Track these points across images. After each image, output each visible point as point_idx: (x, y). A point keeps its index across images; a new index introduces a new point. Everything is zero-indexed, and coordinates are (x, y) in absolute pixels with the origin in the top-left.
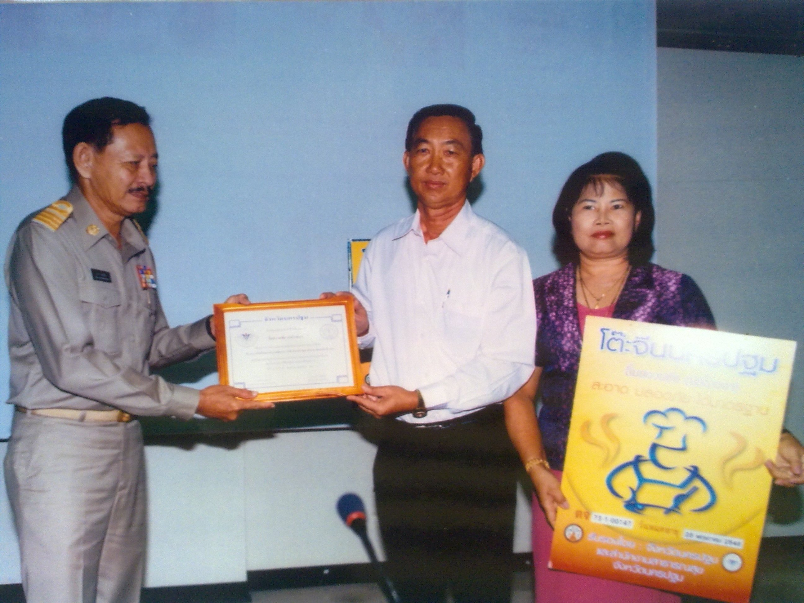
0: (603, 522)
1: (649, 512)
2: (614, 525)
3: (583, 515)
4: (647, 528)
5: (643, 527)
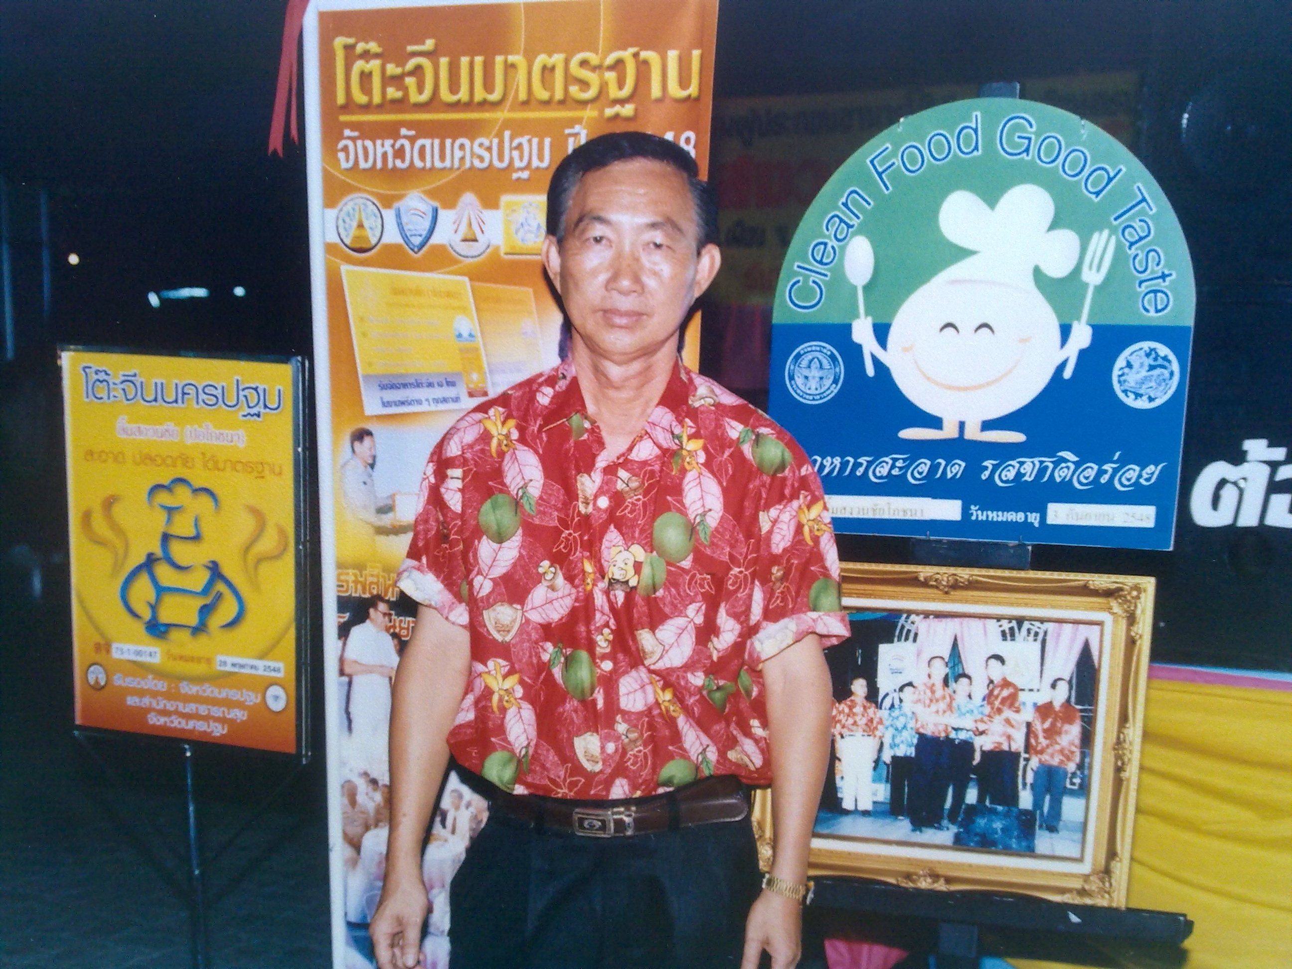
0: (126, 656)
2: (138, 659)
3: (102, 648)
4: (176, 659)
5: (171, 658)
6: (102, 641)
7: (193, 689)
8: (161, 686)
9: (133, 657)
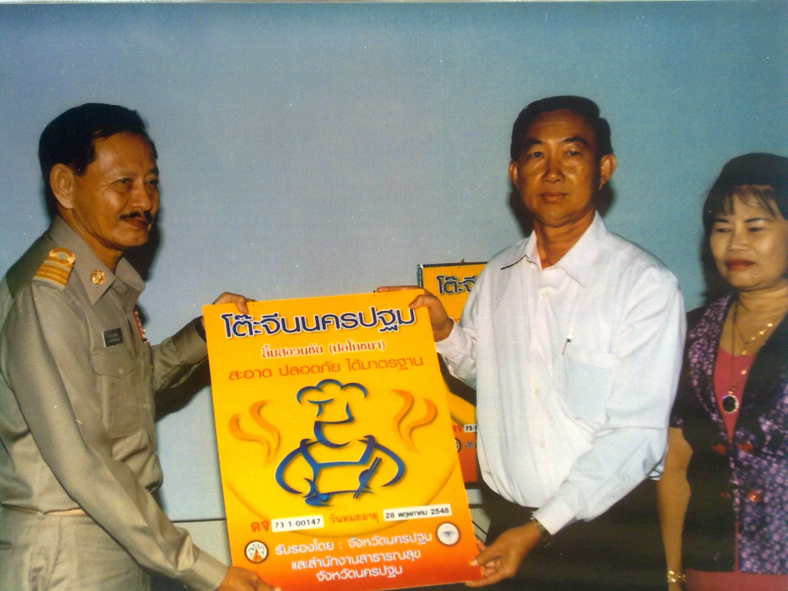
0: (287, 528)
1: (336, 500)
2: (301, 528)
3: (261, 526)
4: (341, 521)
5: (336, 520)
6: (260, 521)
7: (363, 542)
8: (328, 546)
9: (295, 528)
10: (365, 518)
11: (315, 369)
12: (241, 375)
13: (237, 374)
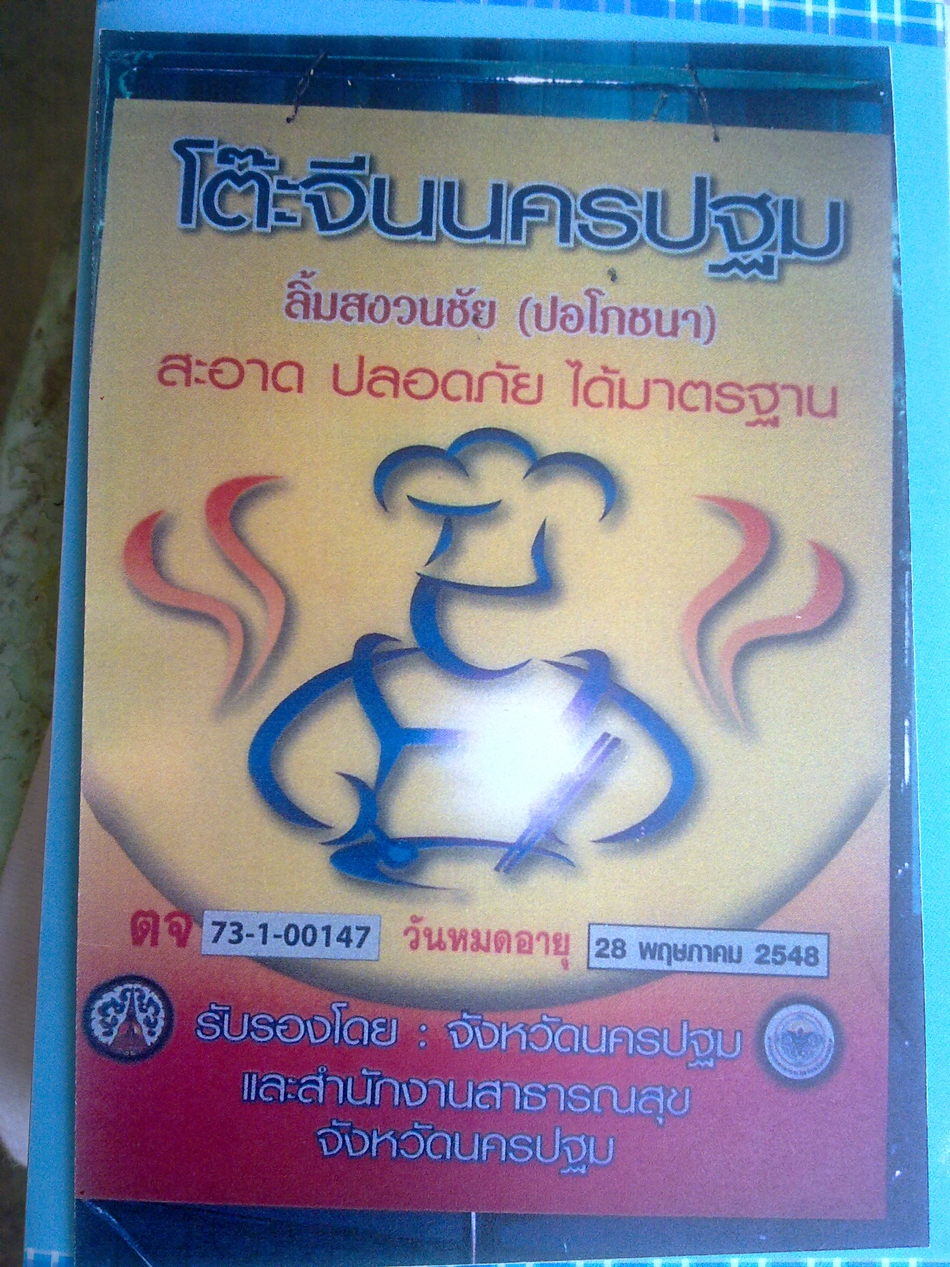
0: (254, 948)
2: (300, 951)
3: (164, 926)
4: (440, 945)
5: (424, 941)
6: (164, 908)
10: (525, 945)
11: (457, 385)
12: (199, 372)
13: (185, 363)
